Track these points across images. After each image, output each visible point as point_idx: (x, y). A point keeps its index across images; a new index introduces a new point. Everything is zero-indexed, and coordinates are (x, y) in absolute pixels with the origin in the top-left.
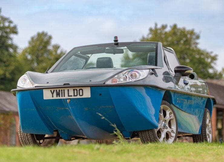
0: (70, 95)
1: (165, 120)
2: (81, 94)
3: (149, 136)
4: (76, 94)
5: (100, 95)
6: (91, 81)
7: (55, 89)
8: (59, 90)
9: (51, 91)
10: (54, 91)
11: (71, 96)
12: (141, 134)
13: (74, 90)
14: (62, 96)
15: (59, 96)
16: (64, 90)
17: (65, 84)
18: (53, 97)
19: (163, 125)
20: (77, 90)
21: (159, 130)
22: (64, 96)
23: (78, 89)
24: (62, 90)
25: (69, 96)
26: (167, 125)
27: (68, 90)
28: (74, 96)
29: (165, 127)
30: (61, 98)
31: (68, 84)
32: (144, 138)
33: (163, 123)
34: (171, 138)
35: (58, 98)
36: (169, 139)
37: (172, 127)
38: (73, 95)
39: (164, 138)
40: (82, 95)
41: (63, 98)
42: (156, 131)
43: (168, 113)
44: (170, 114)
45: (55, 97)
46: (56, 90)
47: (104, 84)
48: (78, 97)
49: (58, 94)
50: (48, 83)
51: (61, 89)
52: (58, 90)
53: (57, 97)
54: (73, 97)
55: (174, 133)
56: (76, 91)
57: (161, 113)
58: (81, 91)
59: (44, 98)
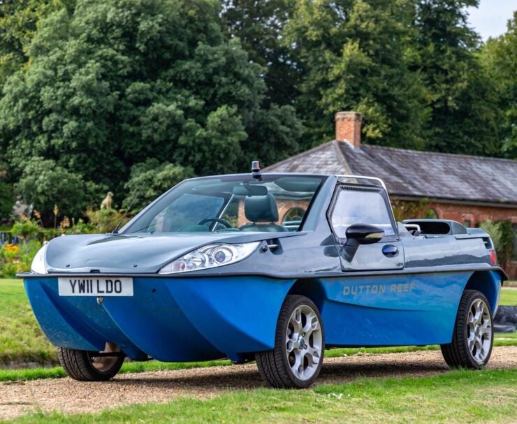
0: (100, 290)
1: (305, 334)
2: (118, 289)
3: (273, 362)
4: (110, 289)
5: (154, 291)
6: (136, 266)
7: (77, 279)
8: (84, 281)
9: (71, 281)
10: (75, 281)
11: (103, 292)
12: (259, 356)
13: (107, 282)
14: (88, 292)
15: (84, 292)
16: (91, 281)
17: (92, 271)
18: (73, 292)
19: (299, 341)
20: (111, 282)
21: (293, 351)
22: (92, 292)
23: (113, 280)
24: (88, 281)
25: (99, 292)
26: (307, 343)
27: (98, 281)
28: (108, 292)
29: (302, 345)
30: (86, 294)
31: (98, 271)
32: (264, 364)
33: (301, 337)
34: (312, 366)
35: (82, 294)
36: (308, 367)
37: (314, 346)
38: (105, 290)
39: (300, 366)
40: (120, 292)
41: (90, 294)
42: (288, 352)
43: (309, 319)
44: (313, 321)
45: (77, 293)
46: (79, 281)
47: (157, 272)
48: (114, 294)
49: (82, 288)
50: (69, 266)
51: (86, 279)
52: (81, 280)
53: (80, 292)
54: (105, 294)
55: (318, 356)
56: (109, 284)
57: (298, 321)
58: (118, 284)
59: (60, 294)
